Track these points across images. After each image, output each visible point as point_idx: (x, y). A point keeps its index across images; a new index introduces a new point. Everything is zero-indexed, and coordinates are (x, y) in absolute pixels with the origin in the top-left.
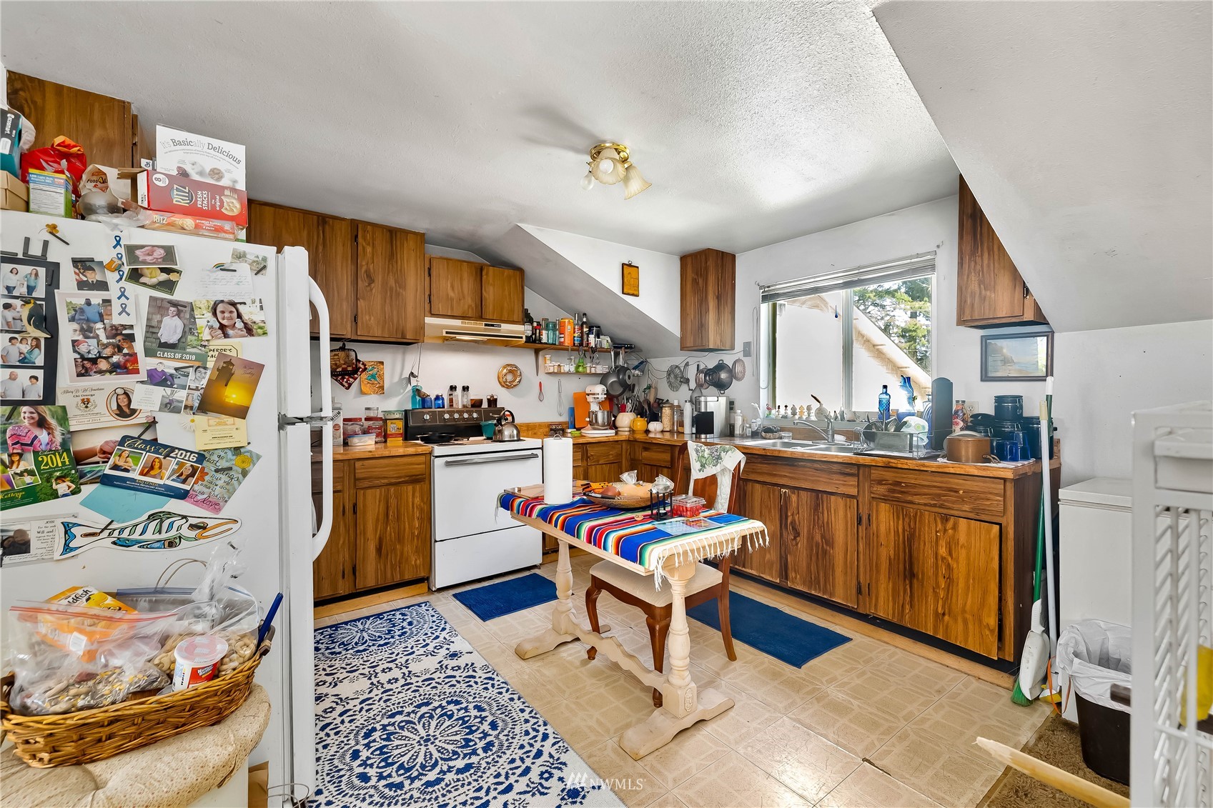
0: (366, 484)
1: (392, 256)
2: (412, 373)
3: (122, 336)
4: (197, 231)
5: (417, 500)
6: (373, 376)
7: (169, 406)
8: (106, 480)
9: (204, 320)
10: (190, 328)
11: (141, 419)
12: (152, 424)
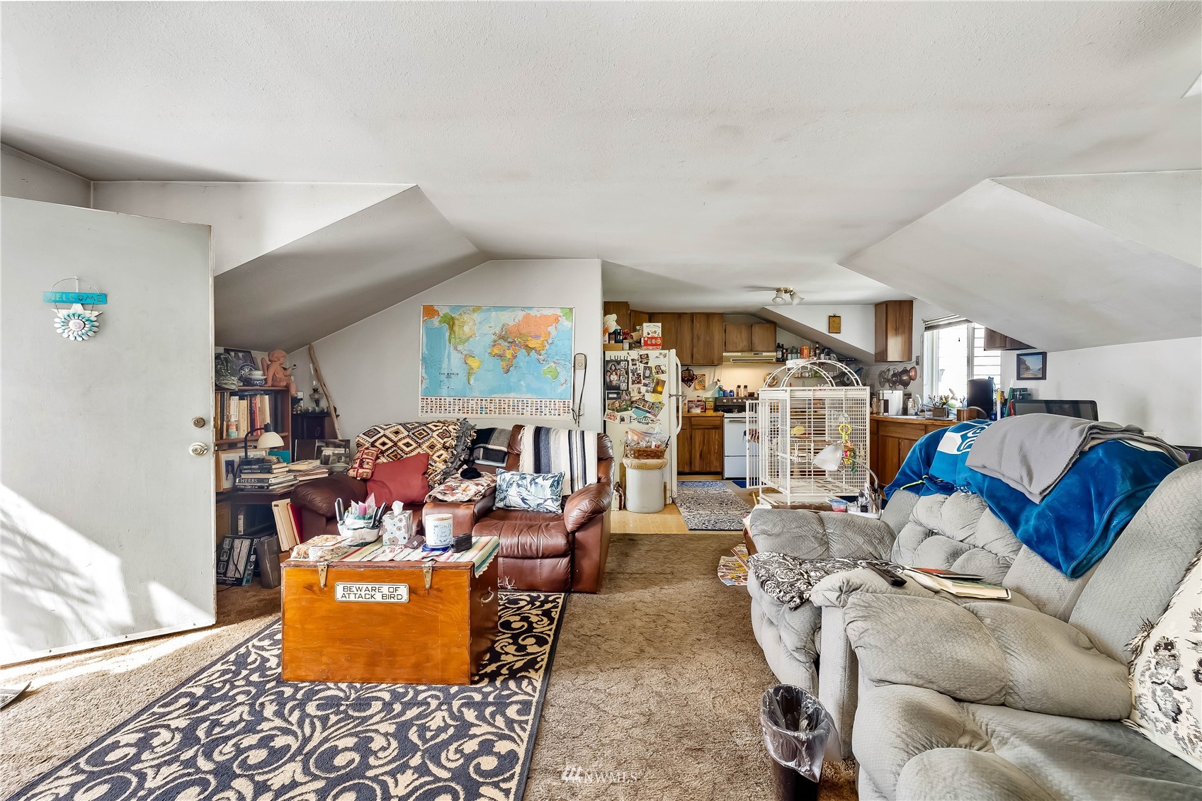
0: (696, 427)
1: (708, 326)
2: (718, 380)
3: (639, 375)
4: (653, 349)
5: (717, 437)
6: (700, 381)
7: (647, 391)
8: (636, 407)
9: (654, 370)
10: (651, 373)
11: (642, 394)
12: (644, 396)
